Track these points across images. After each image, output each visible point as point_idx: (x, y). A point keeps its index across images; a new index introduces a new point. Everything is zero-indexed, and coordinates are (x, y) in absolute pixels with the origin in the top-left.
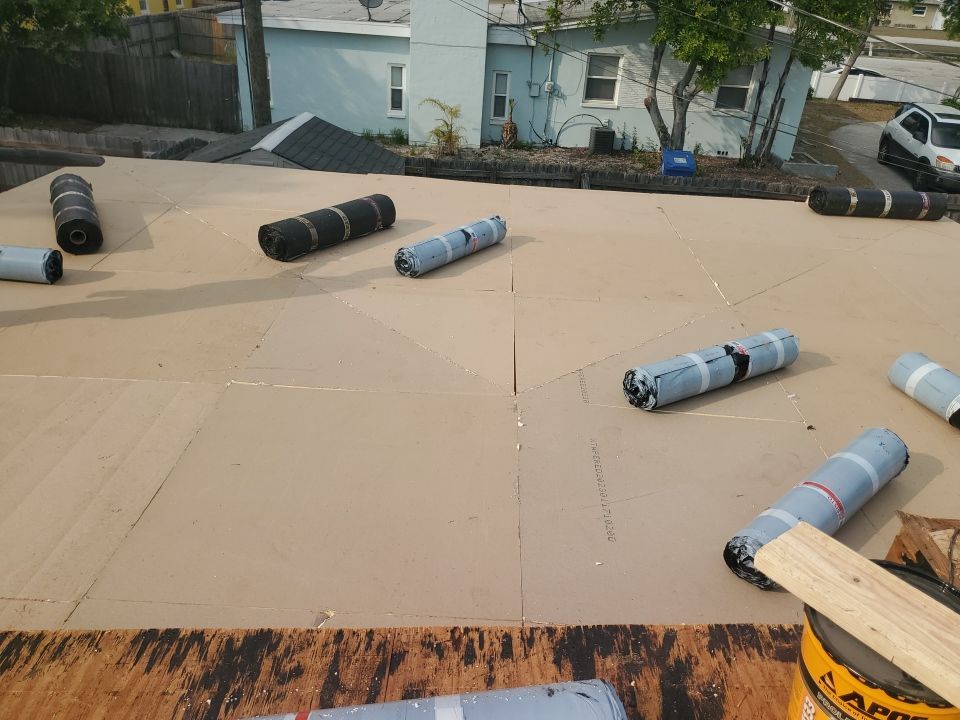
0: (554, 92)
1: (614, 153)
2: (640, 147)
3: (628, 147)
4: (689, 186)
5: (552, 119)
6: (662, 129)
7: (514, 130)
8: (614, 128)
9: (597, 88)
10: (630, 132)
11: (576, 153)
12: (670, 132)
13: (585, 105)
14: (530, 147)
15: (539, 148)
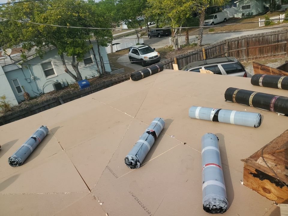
0: (35, 78)
1: (63, 88)
2: (70, 84)
3: (66, 85)
4: (92, 88)
5: (39, 86)
6: (74, 76)
7: (28, 95)
8: (59, 82)
9: (48, 73)
10: (64, 81)
11: (51, 93)
12: (76, 76)
13: (47, 78)
14: (36, 97)
15: (39, 96)
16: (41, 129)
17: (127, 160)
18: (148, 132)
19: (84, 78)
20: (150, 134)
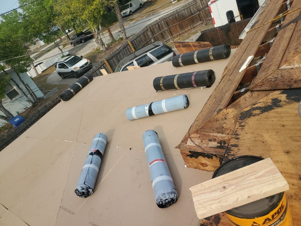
2: (1, 127)
6: (2, 117)
12: (5, 116)
17: (77, 192)
18: (91, 154)
19: (15, 114)
20: (94, 155)
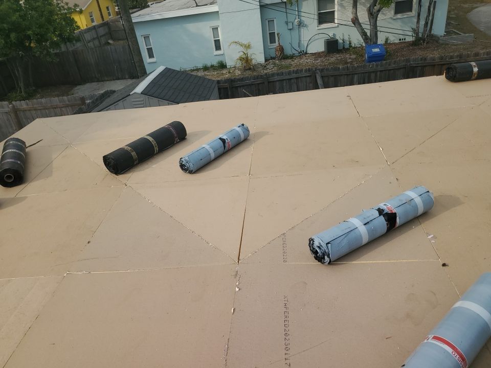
0: (301, 24)
1: (339, 51)
2: (353, 46)
3: (347, 46)
4: (379, 67)
5: (302, 39)
6: (364, 34)
7: (281, 49)
8: (337, 38)
9: (325, 17)
10: (346, 38)
11: (317, 55)
12: (369, 34)
13: (320, 28)
14: (292, 57)
15: (297, 57)
16: (239, 129)
18: (381, 211)
20: (382, 216)
